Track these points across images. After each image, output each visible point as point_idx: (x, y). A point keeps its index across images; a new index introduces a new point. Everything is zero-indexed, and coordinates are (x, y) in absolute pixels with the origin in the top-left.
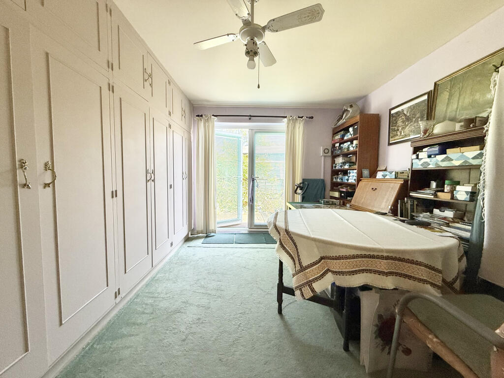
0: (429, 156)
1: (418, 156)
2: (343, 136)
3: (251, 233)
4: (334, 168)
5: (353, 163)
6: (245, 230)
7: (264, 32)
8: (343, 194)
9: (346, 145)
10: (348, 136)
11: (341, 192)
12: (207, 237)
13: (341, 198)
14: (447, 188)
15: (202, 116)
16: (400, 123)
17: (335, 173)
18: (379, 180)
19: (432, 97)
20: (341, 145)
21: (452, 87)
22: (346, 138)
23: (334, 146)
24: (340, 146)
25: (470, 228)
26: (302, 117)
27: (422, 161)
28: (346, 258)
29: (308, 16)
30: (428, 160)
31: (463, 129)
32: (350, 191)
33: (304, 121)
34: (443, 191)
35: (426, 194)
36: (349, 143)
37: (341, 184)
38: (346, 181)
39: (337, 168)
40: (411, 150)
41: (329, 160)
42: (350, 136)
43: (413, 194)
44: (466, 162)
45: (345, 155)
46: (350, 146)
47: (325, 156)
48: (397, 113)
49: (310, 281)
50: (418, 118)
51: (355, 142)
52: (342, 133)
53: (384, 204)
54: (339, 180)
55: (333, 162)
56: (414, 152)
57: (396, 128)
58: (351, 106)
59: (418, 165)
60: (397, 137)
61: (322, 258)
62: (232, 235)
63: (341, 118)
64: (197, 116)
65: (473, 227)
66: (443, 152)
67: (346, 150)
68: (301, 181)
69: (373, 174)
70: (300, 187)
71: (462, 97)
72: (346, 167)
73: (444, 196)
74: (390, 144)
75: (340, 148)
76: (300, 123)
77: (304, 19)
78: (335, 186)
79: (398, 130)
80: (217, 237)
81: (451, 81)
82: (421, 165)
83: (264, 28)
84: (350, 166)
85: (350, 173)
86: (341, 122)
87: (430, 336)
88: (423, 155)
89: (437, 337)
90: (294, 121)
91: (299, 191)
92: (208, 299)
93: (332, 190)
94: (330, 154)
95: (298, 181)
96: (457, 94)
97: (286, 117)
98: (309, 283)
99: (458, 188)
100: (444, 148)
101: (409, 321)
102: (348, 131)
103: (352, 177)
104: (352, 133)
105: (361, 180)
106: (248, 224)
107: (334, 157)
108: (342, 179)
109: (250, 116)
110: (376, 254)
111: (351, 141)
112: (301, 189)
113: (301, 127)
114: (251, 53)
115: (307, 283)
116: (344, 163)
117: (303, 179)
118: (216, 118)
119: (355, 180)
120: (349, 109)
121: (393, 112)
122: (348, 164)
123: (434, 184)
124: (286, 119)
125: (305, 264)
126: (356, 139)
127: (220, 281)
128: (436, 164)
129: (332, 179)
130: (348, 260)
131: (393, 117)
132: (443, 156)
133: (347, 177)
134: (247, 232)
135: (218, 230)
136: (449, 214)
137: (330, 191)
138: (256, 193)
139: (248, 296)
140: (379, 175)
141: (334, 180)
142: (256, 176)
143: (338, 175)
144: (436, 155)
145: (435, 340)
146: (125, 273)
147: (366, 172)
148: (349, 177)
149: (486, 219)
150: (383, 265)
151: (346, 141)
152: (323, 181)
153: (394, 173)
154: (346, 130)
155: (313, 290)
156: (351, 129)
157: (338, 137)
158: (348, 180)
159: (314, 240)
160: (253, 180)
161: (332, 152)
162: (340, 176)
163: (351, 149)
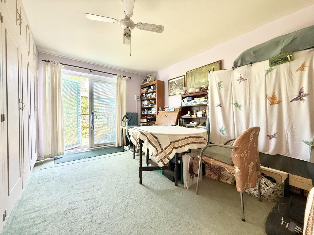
0: (188, 101)
1: (184, 101)
2: (147, 90)
3: (93, 150)
4: (142, 107)
5: (153, 104)
6: (88, 149)
7: (135, 26)
8: (149, 120)
9: (149, 95)
10: (150, 90)
11: (148, 119)
12: (55, 159)
13: (148, 122)
14: (195, 113)
15: (48, 61)
16: (173, 87)
17: (143, 109)
18: (167, 112)
19: (185, 77)
20: (147, 95)
21: (192, 75)
22: (149, 91)
23: (142, 95)
24: (145, 95)
25: (205, 127)
26: (125, 77)
27: (185, 103)
28: (182, 139)
29: (157, 29)
30: (188, 102)
31: (199, 91)
32: (153, 118)
33: (126, 79)
34: (193, 115)
35: (187, 116)
36: (151, 94)
37: (147, 115)
38: (150, 113)
39: (144, 107)
40: (181, 98)
41: (139, 102)
42: (152, 91)
43: (183, 117)
44: (201, 103)
45: (148, 100)
46: (152, 95)
47: (138, 100)
48: (172, 82)
49: (167, 155)
50: (181, 85)
51: (154, 94)
52: (147, 88)
53: (172, 122)
54: (145, 113)
55: (142, 103)
56: (182, 100)
57: (172, 89)
58: (151, 75)
59: (184, 105)
60: (172, 93)
61: (171, 143)
62: (79, 154)
63: (146, 80)
64: (43, 60)
65: (206, 127)
66: (193, 99)
67: (150, 97)
68: (126, 114)
69: (163, 109)
70: (126, 117)
71: (195, 80)
72: (150, 106)
73: (194, 116)
74: (169, 96)
75: (146, 96)
76: (124, 80)
77: (155, 29)
78: (143, 116)
79: (173, 90)
80: (65, 157)
81: (191, 72)
82: (185, 104)
83: (135, 25)
84: (152, 105)
85: (152, 109)
86: (146, 83)
87: (212, 160)
88: (186, 100)
89: (213, 159)
90: (121, 78)
91: (125, 119)
92: (90, 194)
93: (142, 118)
94: (140, 99)
95: (124, 114)
96: (194, 78)
97: (116, 75)
98: (167, 156)
99: (198, 113)
100: (193, 97)
101: (204, 158)
102: (150, 88)
103: (154, 111)
104: (153, 89)
105: (158, 112)
106: (90, 145)
107: (142, 101)
108: (147, 113)
109: (92, 70)
110: (191, 136)
111: (152, 93)
112: (127, 118)
113: (125, 82)
114: (127, 35)
115: (166, 156)
116: (149, 104)
117: (127, 113)
118: (63, 66)
119: (155, 112)
120: (150, 77)
121: (170, 81)
122: (151, 105)
123: (189, 112)
124: (116, 76)
125: (164, 148)
126: (155, 92)
127: (91, 182)
128: (191, 104)
129: (141, 113)
130: (183, 140)
131: (170, 84)
132: (193, 101)
133: (150, 111)
134: (89, 150)
135: (65, 152)
136: (195, 123)
137: (141, 119)
138: (95, 122)
139: (117, 183)
140: (166, 109)
141: (143, 113)
142: (95, 110)
143: (145, 110)
144: (190, 101)
145: (213, 160)
146: (9, 195)
147: (160, 109)
148: (152, 111)
149: (210, 122)
150: (194, 140)
151: (149, 93)
152: (137, 113)
153: (174, 108)
154: (149, 87)
155: (169, 159)
156: (152, 87)
157: (144, 90)
158: (151, 112)
159: (168, 135)
160: (93, 114)
161: (141, 98)
162: (146, 111)
163: (153, 97)
